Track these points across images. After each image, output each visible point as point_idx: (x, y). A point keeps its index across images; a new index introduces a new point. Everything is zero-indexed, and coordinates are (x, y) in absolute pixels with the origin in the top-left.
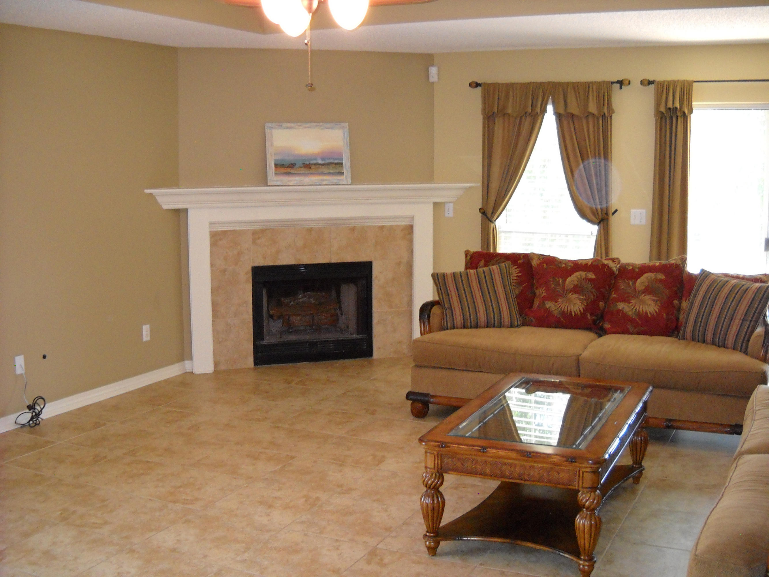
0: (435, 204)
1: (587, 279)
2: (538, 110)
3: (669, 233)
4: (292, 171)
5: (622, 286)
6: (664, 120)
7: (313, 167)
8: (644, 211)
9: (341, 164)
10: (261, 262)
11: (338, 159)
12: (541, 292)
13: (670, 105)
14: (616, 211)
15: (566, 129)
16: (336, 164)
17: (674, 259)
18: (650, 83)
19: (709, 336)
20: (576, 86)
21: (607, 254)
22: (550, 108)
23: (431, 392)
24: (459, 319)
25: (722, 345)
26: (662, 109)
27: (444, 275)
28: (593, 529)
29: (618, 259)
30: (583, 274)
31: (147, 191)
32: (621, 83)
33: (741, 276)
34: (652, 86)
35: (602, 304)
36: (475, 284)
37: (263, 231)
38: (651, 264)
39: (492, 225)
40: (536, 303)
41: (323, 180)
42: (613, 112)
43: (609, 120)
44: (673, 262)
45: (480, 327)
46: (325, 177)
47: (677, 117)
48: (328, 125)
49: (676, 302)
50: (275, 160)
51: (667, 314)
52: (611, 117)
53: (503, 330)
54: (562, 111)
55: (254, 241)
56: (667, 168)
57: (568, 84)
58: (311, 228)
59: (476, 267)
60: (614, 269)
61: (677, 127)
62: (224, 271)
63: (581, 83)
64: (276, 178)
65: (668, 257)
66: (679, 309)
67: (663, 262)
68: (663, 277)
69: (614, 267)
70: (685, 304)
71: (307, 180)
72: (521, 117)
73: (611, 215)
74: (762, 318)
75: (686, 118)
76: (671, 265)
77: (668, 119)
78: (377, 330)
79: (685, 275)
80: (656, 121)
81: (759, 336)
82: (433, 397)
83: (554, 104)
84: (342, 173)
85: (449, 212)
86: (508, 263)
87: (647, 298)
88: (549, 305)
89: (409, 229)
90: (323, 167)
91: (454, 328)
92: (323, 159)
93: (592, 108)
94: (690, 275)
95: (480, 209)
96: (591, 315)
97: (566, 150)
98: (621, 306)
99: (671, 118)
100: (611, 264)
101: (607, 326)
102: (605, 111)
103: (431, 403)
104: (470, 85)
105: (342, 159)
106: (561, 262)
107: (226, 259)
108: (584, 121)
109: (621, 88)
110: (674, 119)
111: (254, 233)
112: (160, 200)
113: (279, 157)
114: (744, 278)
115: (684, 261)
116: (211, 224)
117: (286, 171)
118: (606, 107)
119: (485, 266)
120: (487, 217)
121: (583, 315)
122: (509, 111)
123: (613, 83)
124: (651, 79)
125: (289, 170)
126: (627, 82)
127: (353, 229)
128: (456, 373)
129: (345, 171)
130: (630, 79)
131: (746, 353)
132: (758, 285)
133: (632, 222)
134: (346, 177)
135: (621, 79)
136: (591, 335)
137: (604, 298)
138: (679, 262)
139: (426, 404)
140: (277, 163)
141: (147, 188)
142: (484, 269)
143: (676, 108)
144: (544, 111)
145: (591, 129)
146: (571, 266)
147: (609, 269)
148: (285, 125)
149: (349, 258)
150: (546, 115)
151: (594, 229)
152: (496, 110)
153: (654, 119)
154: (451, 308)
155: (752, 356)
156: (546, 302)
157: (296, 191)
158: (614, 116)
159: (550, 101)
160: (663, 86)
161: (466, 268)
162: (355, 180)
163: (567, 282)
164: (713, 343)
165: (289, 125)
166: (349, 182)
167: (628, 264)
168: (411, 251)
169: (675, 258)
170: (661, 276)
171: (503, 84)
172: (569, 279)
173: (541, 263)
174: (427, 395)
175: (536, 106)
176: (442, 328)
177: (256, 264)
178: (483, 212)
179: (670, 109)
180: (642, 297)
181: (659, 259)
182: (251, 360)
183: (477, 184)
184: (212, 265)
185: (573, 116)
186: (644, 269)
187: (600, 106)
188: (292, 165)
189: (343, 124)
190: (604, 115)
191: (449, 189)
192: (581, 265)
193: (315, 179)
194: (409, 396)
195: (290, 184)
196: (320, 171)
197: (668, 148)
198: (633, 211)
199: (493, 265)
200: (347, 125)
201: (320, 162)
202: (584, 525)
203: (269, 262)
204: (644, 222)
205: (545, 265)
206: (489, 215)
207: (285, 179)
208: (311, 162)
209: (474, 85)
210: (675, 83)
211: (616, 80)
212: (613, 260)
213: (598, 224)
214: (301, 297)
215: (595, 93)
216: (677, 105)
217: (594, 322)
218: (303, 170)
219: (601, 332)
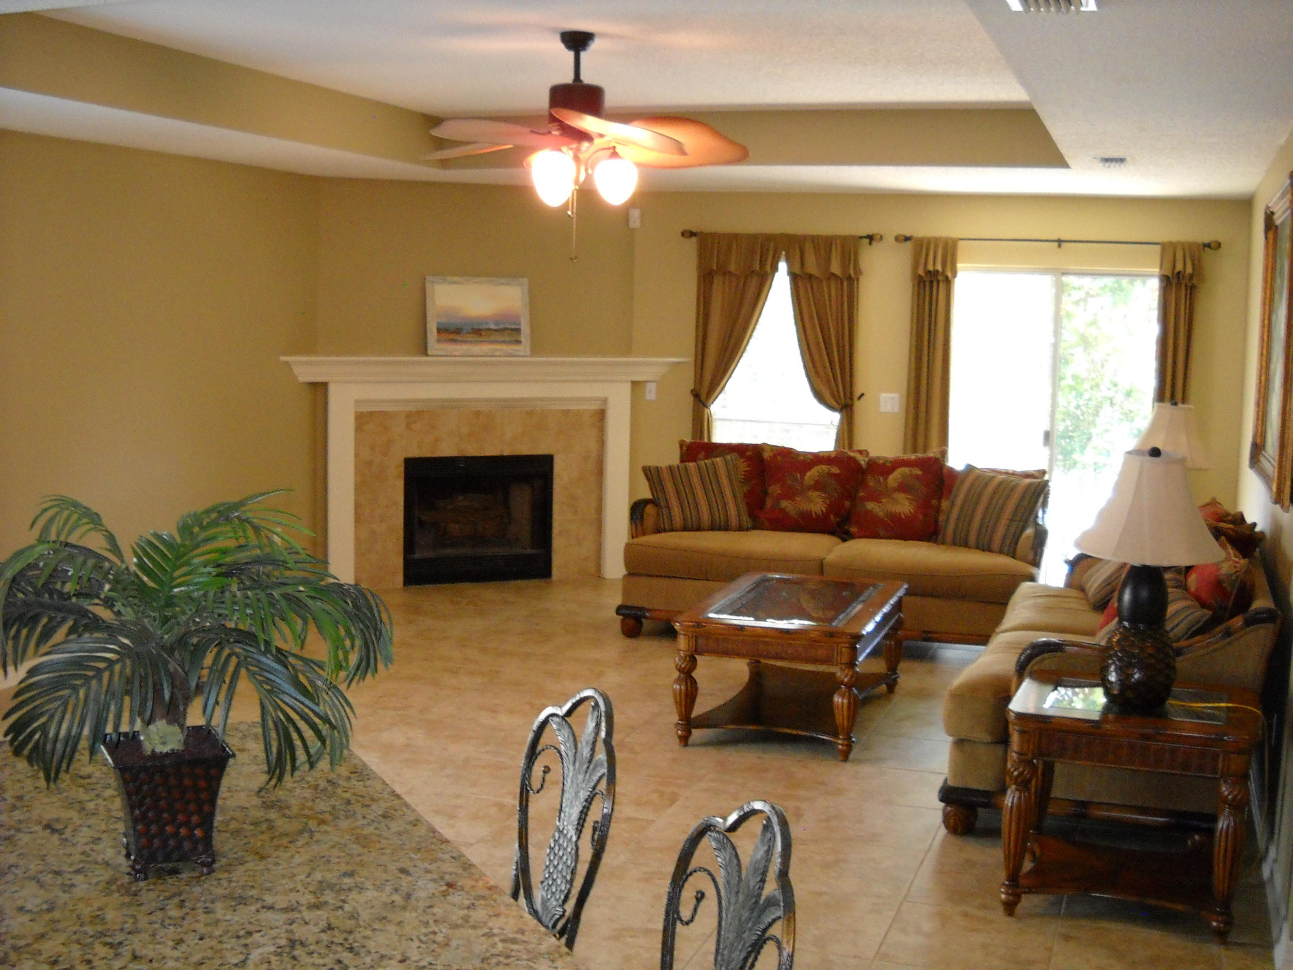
0: (635, 384)
1: (831, 475)
2: (768, 268)
3: (928, 421)
4: (458, 338)
5: (871, 483)
6: (922, 285)
7: (484, 333)
8: (896, 396)
9: (518, 330)
10: (415, 452)
11: (516, 324)
12: (775, 489)
13: (930, 268)
14: (862, 395)
15: (802, 293)
16: (512, 330)
17: (933, 452)
18: (907, 239)
19: (972, 539)
20: (815, 240)
21: (851, 446)
22: (783, 266)
23: (646, 605)
24: (678, 519)
25: (985, 547)
26: (921, 272)
27: (658, 470)
28: (852, 706)
29: (866, 451)
30: (824, 468)
31: (283, 358)
32: (871, 238)
33: (1010, 472)
34: (909, 244)
35: (847, 503)
36: (696, 481)
37: (419, 413)
38: (906, 457)
39: (706, 411)
40: (769, 503)
41: (497, 350)
42: (861, 273)
43: (856, 283)
44: (932, 455)
45: (704, 530)
46: (498, 347)
47: (938, 282)
48: (503, 281)
49: (934, 502)
50: (438, 324)
51: (925, 516)
52: (858, 279)
53: (732, 533)
54: (797, 271)
55: (408, 427)
56: (926, 343)
57: (805, 237)
58: (479, 411)
59: (694, 460)
60: (862, 463)
61: (938, 294)
62: (369, 463)
63: (821, 236)
64: (438, 346)
65: (926, 448)
66: (938, 510)
67: (920, 455)
68: (920, 473)
69: (863, 460)
70: (945, 504)
71: (477, 349)
72: (746, 278)
73: (855, 398)
74: (1032, 519)
75: (948, 282)
76: (930, 459)
77: (927, 283)
78: (558, 543)
79: (945, 471)
80: (914, 286)
81: (1028, 537)
82: (649, 610)
83: (788, 260)
84: (519, 342)
85: (651, 393)
86: (734, 455)
87: (901, 497)
88: (784, 504)
89: (601, 415)
90: (496, 333)
91: (672, 530)
92: (497, 324)
93: (835, 268)
94: (951, 471)
95: (692, 391)
96: (836, 515)
97: (802, 320)
98: (871, 506)
99: (931, 282)
100: (859, 457)
101: (854, 530)
102: (852, 272)
103: (646, 618)
104: (683, 234)
105: (520, 324)
106: (798, 454)
107: (372, 448)
108: (825, 284)
109: (870, 244)
110: (935, 284)
111: (409, 415)
112: (296, 370)
113: (443, 320)
114: (1014, 474)
115: (944, 454)
116: (356, 402)
117: (451, 337)
118: (852, 265)
119: (707, 457)
120: (700, 401)
121: (826, 516)
122: (732, 268)
123: (861, 238)
124: (908, 234)
125: (452, 336)
126: (879, 237)
127: (530, 414)
128: (677, 581)
129: (523, 340)
130: (882, 233)
131: (1013, 557)
132: (1028, 481)
133: (882, 409)
134: (524, 348)
135: (870, 233)
136: (833, 540)
137: (852, 497)
138: (939, 456)
139: (638, 619)
140: (441, 327)
141: (284, 354)
142: (706, 461)
143: (938, 272)
144: (775, 269)
145: (833, 293)
146: (811, 459)
147: (856, 462)
148: (449, 278)
149: (524, 450)
150: (777, 275)
151: (835, 417)
152: (715, 268)
153: (911, 284)
154: (668, 507)
155: (1020, 560)
156: (782, 501)
157: (466, 363)
158: (861, 278)
159: (783, 257)
160: (922, 246)
161: (682, 461)
162: (535, 351)
163: (806, 477)
164: (977, 548)
165: (456, 279)
166: (528, 352)
167: (878, 458)
168: (602, 443)
169: (934, 450)
170: (917, 472)
171: (724, 235)
172: (809, 474)
173: (775, 456)
174: (642, 609)
175: (766, 260)
176: (658, 531)
177: (410, 455)
178: (696, 395)
179: (930, 272)
180: (896, 495)
181: (915, 450)
182: (400, 578)
183: (688, 359)
184: (357, 455)
185: (810, 277)
186: (897, 464)
187: (845, 267)
188: (458, 331)
189: (521, 280)
190: (849, 278)
191: (653, 364)
192: (823, 457)
193: (486, 348)
194: (619, 610)
195: (457, 353)
196: (493, 338)
197: (927, 318)
198: (883, 395)
199: (717, 457)
200: (525, 281)
201: (493, 327)
202: (843, 703)
203: (426, 453)
204: (896, 409)
205: (779, 458)
206: (703, 397)
207: (450, 348)
208: (481, 327)
209: (688, 234)
210: (936, 240)
211: (865, 234)
212: (860, 452)
213: (840, 411)
214: (461, 501)
215: (839, 248)
216: (939, 268)
217: (839, 525)
218: (470, 337)
219: (845, 536)
